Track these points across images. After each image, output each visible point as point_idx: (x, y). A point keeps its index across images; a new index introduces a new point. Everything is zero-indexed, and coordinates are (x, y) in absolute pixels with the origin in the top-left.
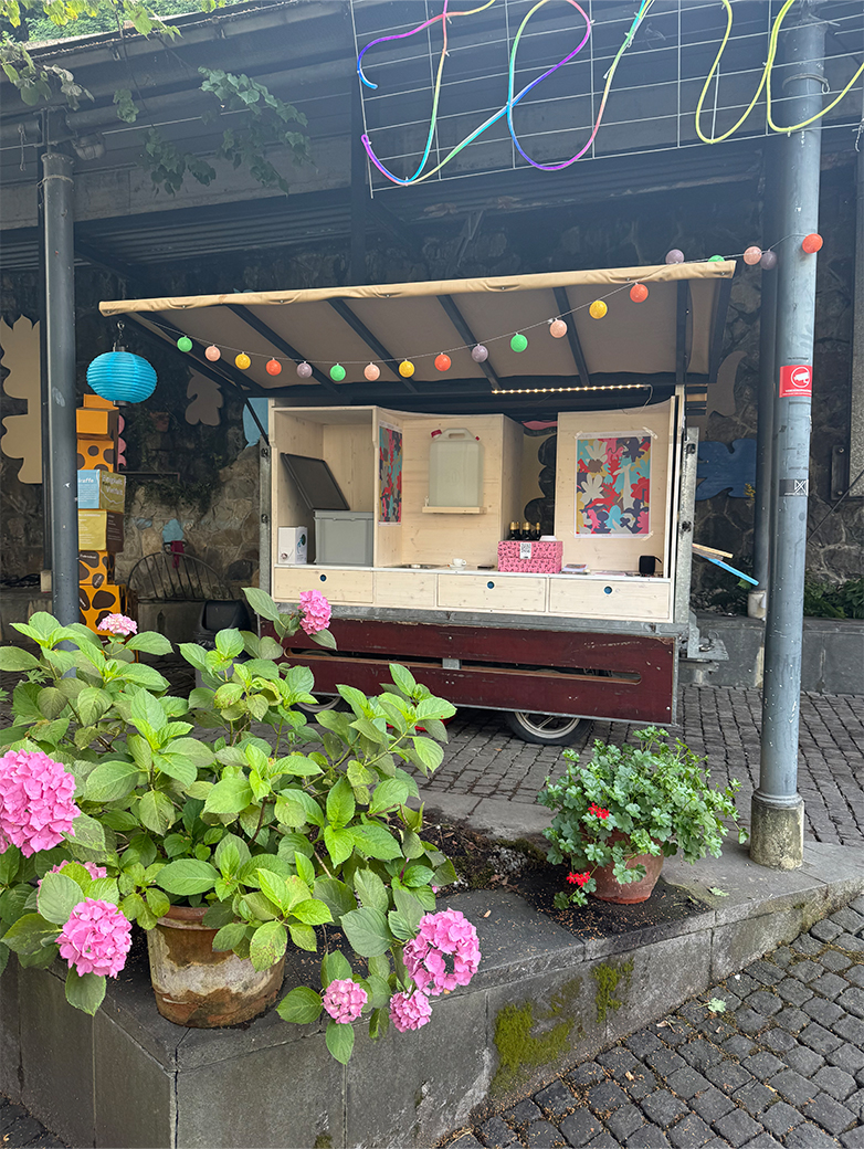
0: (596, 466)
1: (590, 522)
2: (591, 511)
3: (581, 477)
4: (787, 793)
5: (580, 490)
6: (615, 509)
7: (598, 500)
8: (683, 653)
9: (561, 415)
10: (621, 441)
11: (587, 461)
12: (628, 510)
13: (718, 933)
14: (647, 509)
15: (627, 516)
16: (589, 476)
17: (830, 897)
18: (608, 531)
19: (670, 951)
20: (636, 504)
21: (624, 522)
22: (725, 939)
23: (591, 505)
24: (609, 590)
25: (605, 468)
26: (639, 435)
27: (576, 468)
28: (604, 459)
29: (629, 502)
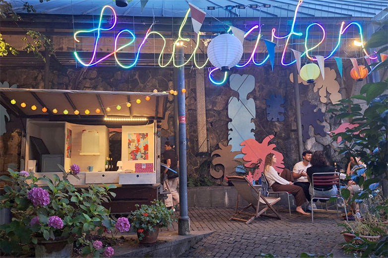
0: (133, 141)
1: (132, 157)
2: (132, 154)
3: (129, 144)
4: (186, 216)
5: (129, 148)
6: (139, 153)
7: (134, 151)
8: (159, 193)
9: (122, 126)
10: (140, 134)
11: (131, 140)
12: (143, 153)
13: (172, 247)
14: (148, 153)
15: (142, 155)
16: (131, 144)
17: (196, 239)
18: (137, 159)
19: (161, 251)
20: (145, 152)
21: (142, 157)
22: (173, 249)
23: (132, 152)
24: (138, 176)
25: (136, 141)
26: (145, 133)
27: (128, 141)
28: (136, 139)
29: (143, 151)
